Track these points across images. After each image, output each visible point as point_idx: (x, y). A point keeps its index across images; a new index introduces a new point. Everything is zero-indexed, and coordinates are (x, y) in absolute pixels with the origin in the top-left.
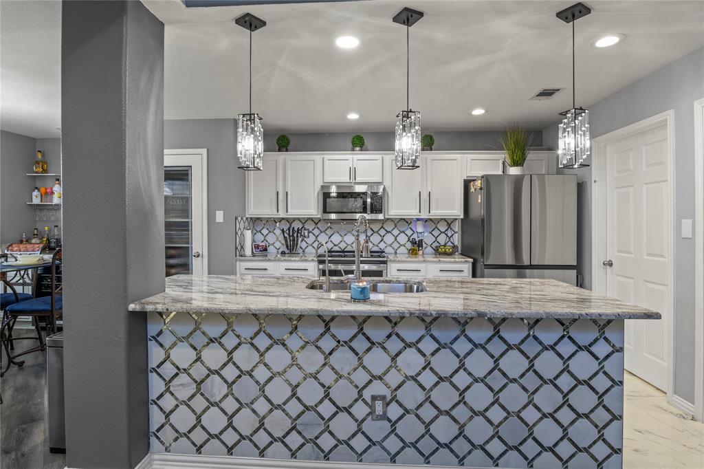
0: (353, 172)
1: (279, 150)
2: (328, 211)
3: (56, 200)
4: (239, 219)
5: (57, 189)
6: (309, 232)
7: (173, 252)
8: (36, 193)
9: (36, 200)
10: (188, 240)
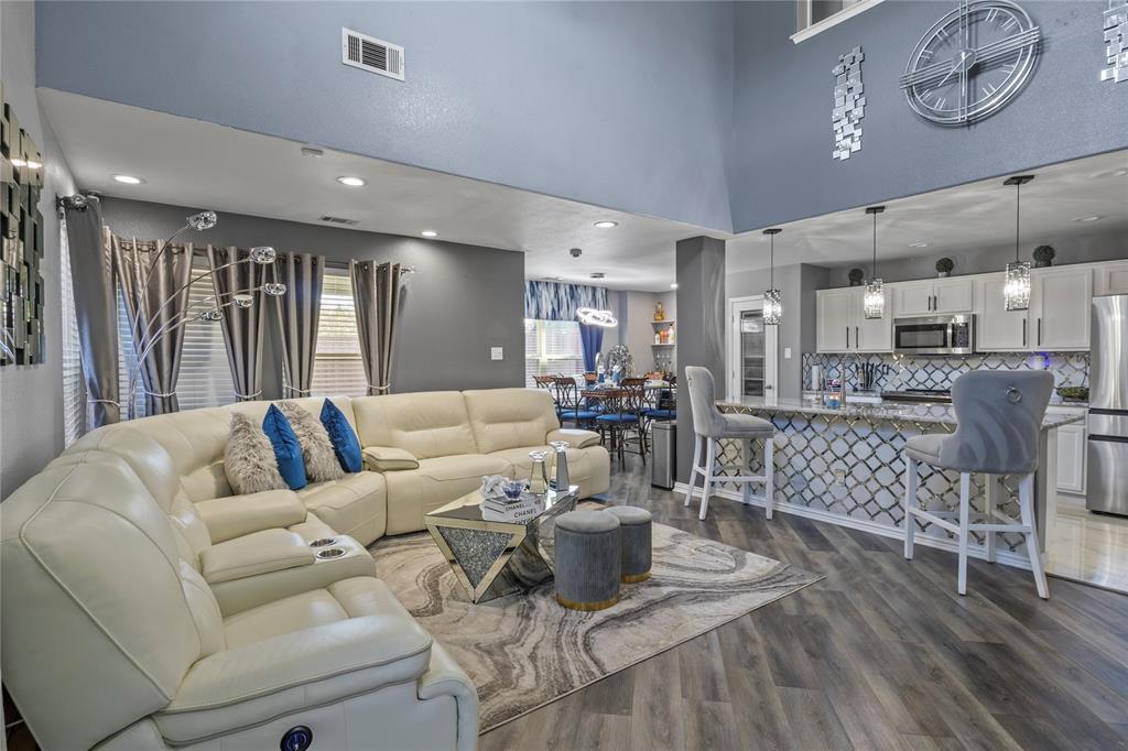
0: (934, 302)
1: (852, 285)
2: (902, 345)
3: (671, 341)
4: (807, 355)
5: (672, 332)
6: (888, 368)
7: (752, 385)
8: (657, 336)
9: (657, 343)
10: (761, 374)
